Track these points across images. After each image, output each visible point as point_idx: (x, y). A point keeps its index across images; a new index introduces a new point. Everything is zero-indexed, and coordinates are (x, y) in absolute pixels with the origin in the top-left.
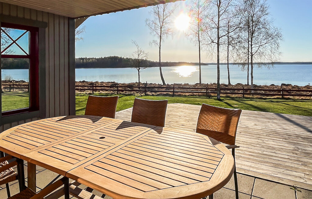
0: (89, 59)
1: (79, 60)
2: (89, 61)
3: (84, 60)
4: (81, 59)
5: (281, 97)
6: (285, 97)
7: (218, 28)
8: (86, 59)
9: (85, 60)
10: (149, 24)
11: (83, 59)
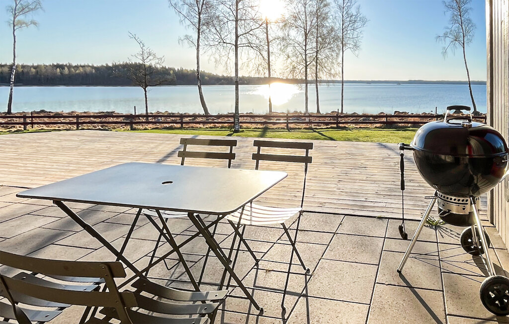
0: (77, 67)
1: (51, 68)
2: (76, 71)
3: (64, 69)
4: (58, 66)
5: (335, 126)
6: (341, 125)
7: (237, 21)
8: (70, 67)
9: (66, 68)
10: (175, 4)
11: (62, 67)
